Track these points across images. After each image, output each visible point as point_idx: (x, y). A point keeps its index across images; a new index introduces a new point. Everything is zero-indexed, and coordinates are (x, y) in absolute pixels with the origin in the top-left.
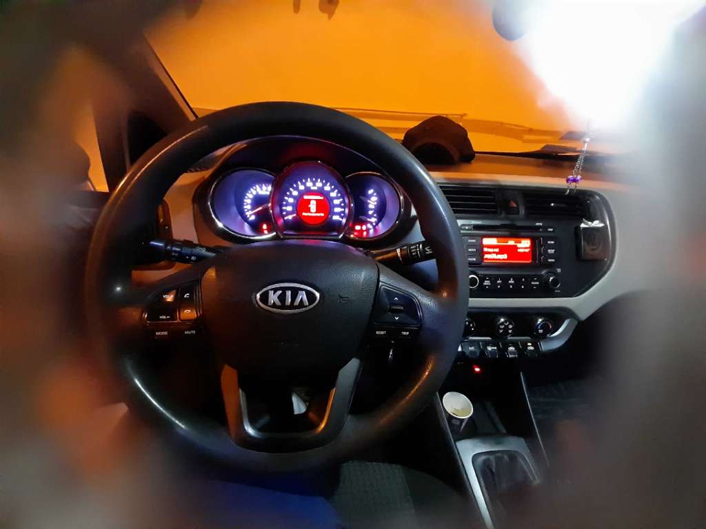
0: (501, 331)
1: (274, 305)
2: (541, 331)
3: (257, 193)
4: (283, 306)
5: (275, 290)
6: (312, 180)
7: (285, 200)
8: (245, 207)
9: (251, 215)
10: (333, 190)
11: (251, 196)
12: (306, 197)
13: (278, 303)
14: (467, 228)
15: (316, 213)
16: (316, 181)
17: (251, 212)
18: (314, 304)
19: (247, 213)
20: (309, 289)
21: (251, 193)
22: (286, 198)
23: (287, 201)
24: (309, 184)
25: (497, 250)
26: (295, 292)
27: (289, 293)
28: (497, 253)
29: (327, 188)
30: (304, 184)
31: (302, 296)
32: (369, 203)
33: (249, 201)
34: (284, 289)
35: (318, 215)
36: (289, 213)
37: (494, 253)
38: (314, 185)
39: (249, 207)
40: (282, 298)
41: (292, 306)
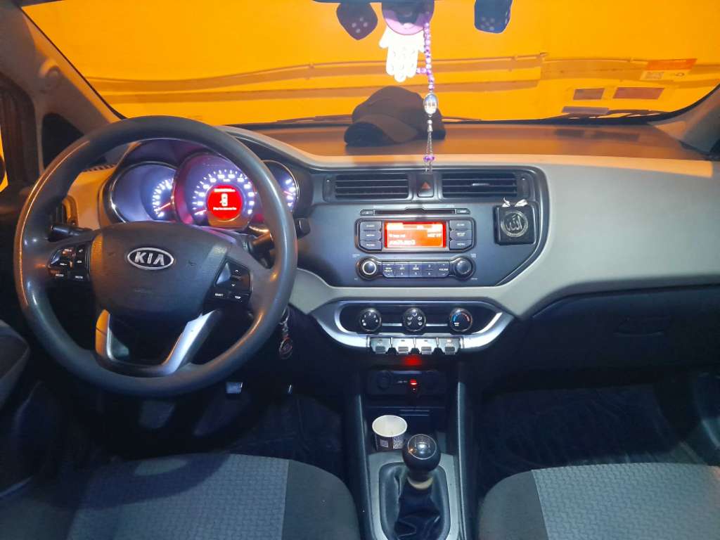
0: (409, 324)
1: (139, 263)
2: (457, 324)
3: (166, 188)
4: (146, 264)
5: (142, 252)
6: (223, 173)
7: (195, 195)
8: (154, 203)
9: (159, 212)
10: (246, 182)
11: (159, 192)
12: (217, 190)
13: (142, 261)
14: (367, 213)
15: (228, 207)
16: (228, 173)
17: (159, 209)
18: (169, 265)
19: (156, 210)
20: (166, 253)
21: (160, 189)
22: (196, 192)
23: (197, 196)
24: (221, 176)
25: (404, 236)
26: (156, 255)
27: (151, 255)
28: (403, 239)
29: (241, 180)
30: (215, 176)
31: (160, 259)
32: (287, 195)
33: (158, 197)
34: (148, 252)
35: (230, 209)
36: (200, 209)
37: (399, 239)
38: (227, 177)
39: (158, 203)
40: (145, 258)
41: (152, 265)
